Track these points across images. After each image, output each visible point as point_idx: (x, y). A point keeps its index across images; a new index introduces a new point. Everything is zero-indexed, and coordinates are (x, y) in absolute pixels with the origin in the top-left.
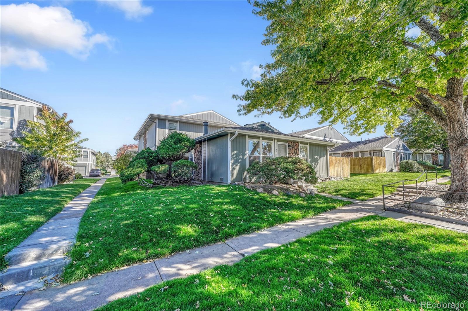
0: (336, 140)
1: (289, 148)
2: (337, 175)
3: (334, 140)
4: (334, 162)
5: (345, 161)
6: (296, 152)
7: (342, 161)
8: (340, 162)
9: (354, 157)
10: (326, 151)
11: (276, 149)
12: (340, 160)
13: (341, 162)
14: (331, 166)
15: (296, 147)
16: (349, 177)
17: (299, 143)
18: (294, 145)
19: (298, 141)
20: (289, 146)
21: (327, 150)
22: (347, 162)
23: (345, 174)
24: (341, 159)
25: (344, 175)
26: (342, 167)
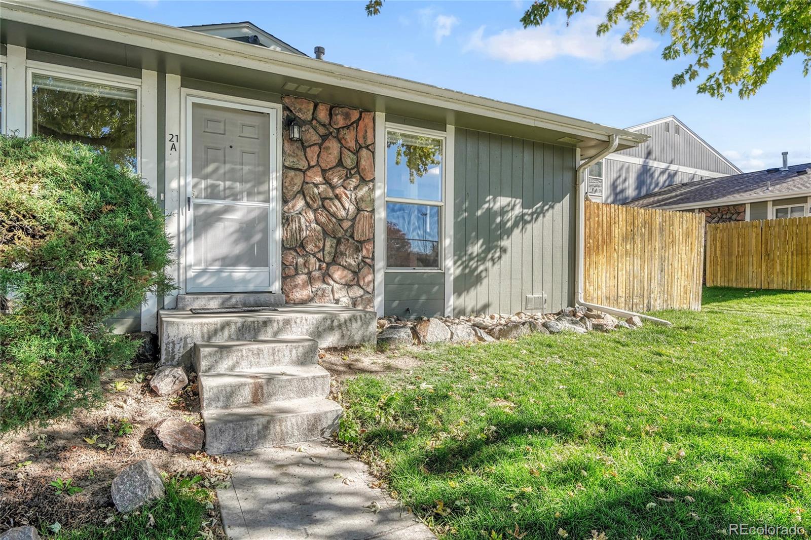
0: (691, 171)
1: (287, 138)
2: (629, 297)
3: (682, 169)
4: (618, 231)
5: (679, 232)
6: (349, 161)
7: (662, 230)
8: (651, 233)
9: (748, 218)
10: (568, 176)
11: (171, 128)
12: (648, 224)
13: (656, 232)
14: (592, 250)
15: (350, 138)
16: (696, 306)
17: (380, 116)
18: (340, 121)
19: (373, 97)
20: (289, 123)
21: (575, 172)
22: (688, 235)
23: (677, 290)
24: (658, 220)
25: (671, 296)
26: (662, 260)
